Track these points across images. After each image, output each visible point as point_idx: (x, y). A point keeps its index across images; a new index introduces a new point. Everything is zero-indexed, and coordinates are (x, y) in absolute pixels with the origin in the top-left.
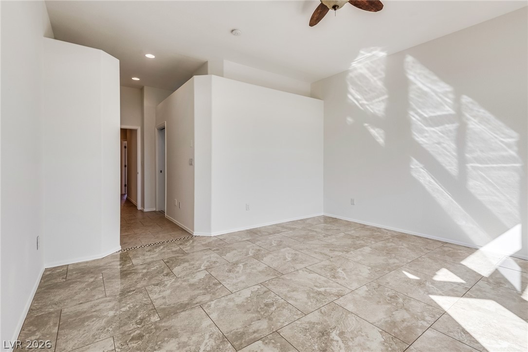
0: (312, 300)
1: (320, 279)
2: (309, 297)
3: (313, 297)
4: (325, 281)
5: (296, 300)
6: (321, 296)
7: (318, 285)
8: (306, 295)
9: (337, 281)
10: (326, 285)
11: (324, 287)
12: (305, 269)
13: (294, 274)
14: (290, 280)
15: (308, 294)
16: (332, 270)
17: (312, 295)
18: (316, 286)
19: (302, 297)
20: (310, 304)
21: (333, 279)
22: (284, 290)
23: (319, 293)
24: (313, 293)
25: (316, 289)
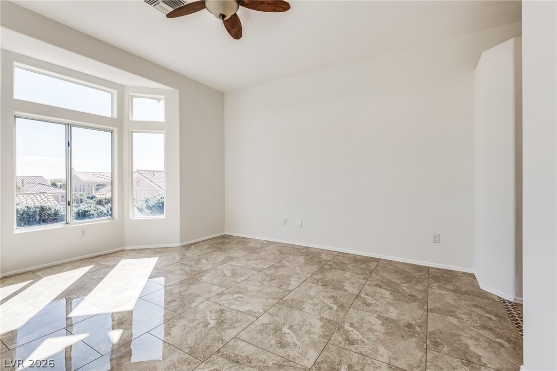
0: (243, 287)
1: (238, 306)
2: (246, 289)
3: (243, 289)
4: (233, 304)
5: (255, 285)
6: (237, 291)
7: (239, 299)
8: (248, 289)
9: (220, 306)
10: (232, 301)
11: (234, 298)
12: (256, 315)
13: (266, 306)
14: (267, 299)
15: (247, 290)
16: (222, 321)
17: (244, 290)
18: (241, 297)
19: (252, 288)
20: (245, 285)
21: (224, 308)
22: (267, 290)
23: (237, 293)
24: (243, 292)
25: (241, 296)
